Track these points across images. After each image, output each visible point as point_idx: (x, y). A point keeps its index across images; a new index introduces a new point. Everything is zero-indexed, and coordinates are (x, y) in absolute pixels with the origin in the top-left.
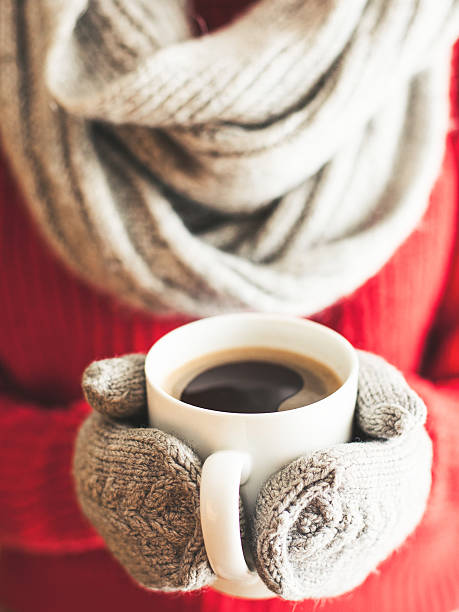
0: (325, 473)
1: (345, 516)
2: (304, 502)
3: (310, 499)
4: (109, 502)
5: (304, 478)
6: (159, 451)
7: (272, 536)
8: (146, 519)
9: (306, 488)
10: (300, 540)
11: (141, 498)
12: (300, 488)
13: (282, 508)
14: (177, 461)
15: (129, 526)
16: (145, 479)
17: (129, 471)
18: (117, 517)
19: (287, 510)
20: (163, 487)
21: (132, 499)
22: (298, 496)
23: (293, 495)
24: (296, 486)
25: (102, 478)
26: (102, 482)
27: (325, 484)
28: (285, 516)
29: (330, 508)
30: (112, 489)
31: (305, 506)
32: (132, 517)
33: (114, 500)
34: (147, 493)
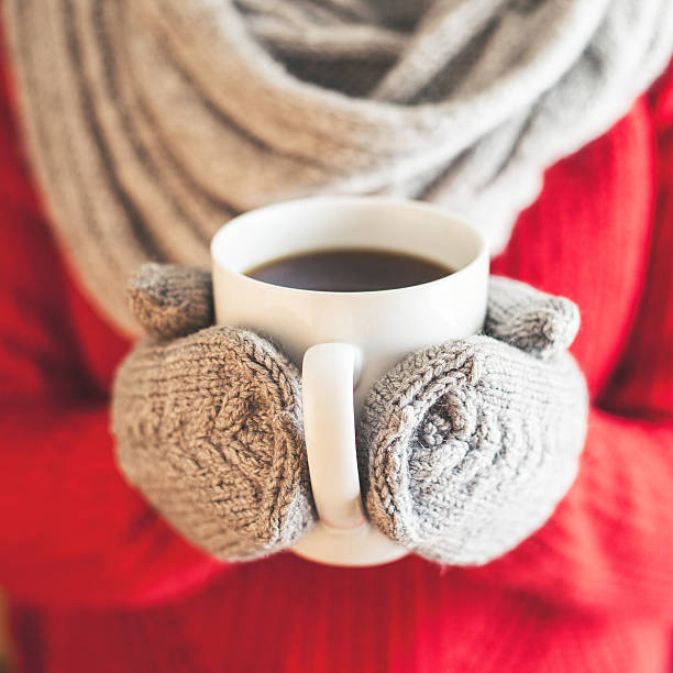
0: (462, 360)
1: (479, 426)
2: (432, 397)
3: (441, 394)
4: (170, 436)
5: (434, 366)
6: (229, 350)
7: (391, 438)
8: (219, 447)
9: (435, 379)
10: (424, 453)
11: (210, 418)
12: (428, 377)
13: (405, 401)
14: (253, 359)
15: (197, 463)
16: (215, 391)
17: (193, 387)
18: (180, 452)
19: (411, 404)
20: (238, 395)
21: (198, 423)
22: (426, 388)
23: (418, 386)
24: (422, 375)
25: (158, 405)
26: (158, 410)
27: (460, 374)
28: (409, 411)
29: (462, 410)
30: (173, 415)
31: (433, 402)
32: (200, 446)
33: (175, 430)
34: (218, 409)
